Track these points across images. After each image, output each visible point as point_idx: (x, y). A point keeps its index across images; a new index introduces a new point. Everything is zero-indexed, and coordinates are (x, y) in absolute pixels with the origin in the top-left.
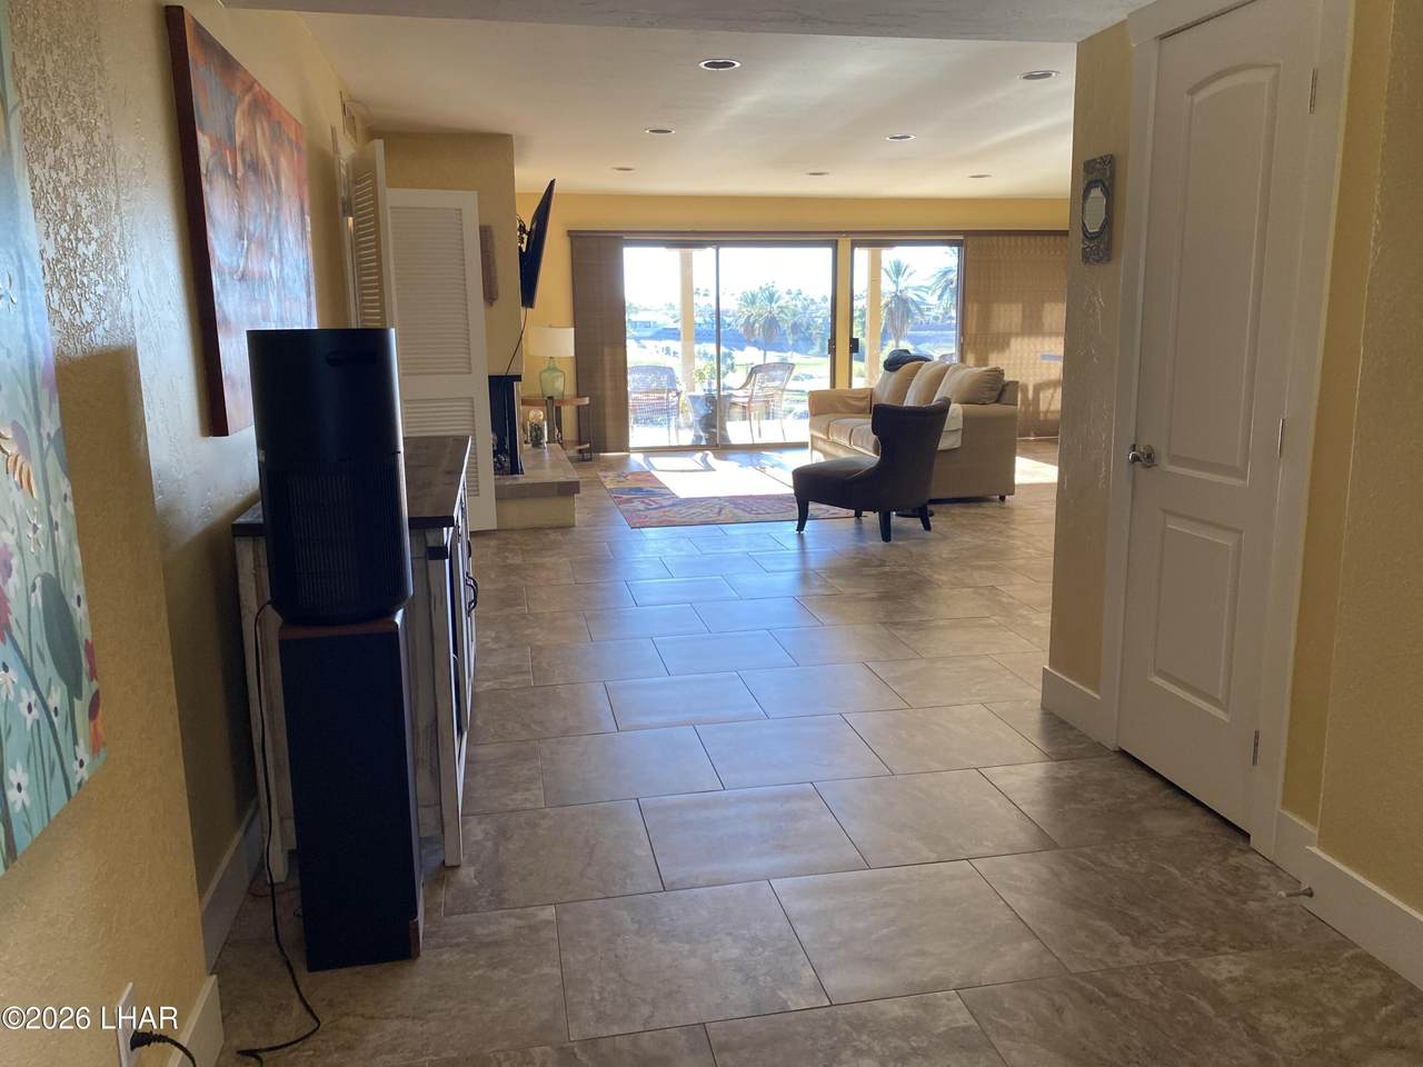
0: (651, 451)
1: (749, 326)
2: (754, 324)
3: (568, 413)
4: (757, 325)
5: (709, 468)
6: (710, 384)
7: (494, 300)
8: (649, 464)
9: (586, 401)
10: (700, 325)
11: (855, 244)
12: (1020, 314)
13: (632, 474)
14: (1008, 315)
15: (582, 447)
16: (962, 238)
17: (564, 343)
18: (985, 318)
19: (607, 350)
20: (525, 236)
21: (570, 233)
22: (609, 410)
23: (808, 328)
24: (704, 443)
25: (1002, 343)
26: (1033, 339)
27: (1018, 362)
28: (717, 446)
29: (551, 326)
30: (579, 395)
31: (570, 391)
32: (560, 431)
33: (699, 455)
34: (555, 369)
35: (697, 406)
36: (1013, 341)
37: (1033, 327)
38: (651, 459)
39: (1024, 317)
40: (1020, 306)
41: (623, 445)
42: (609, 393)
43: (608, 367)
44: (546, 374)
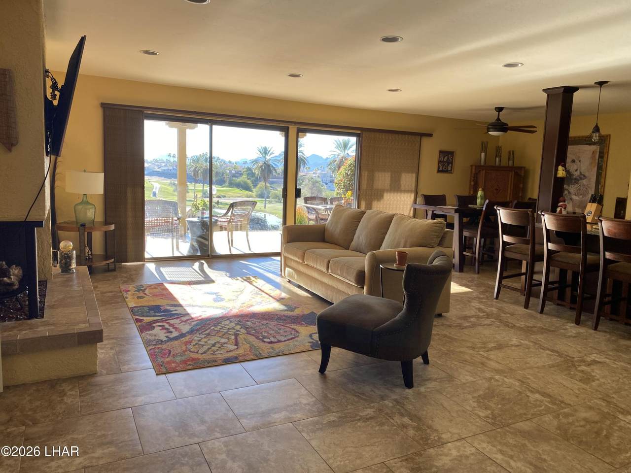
0: (161, 261)
1: (195, 172)
2: (198, 171)
3: (98, 237)
4: (200, 172)
5: (208, 281)
6: (203, 213)
7: (13, 145)
8: (160, 274)
9: (112, 227)
10: (170, 170)
11: (299, 131)
12: (389, 178)
13: (150, 286)
14: (383, 179)
15: (108, 262)
16: (359, 132)
17: (96, 184)
18: (371, 180)
19: (129, 190)
20: (57, 93)
21: (104, 106)
22: (130, 232)
23: (223, 175)
24: (199, 254)
25: (379, 196)
26: (396, 194)
27: (388, 206)
28: (208, 256)
29: (85, 171)
30: (107, 223)
31: (99, 218)
32: (91, 249)
33: (196, 265)
34: (88, 203)
35: (195, 229)
36: (385, 195)
37: (396, 187)
38: (161, 269)
39: (391, 180)
40: (389, 174)
41: (139, 256)
42: (130, 220)
43: (129, 201)
44: (81, 207)
